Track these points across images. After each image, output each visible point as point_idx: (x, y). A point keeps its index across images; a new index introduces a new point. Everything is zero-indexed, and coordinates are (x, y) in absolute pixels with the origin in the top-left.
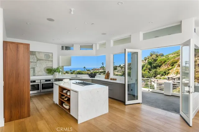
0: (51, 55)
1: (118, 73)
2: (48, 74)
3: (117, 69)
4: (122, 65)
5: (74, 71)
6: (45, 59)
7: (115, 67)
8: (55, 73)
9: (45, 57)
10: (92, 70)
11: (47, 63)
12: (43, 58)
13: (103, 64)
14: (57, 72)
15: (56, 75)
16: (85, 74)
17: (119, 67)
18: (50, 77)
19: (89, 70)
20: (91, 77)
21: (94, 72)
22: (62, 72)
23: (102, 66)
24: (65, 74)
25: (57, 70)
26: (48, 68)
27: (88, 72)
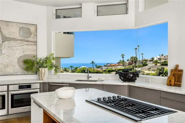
0: (32, 29)
1: (150, 72)
2: (26, 72)
3: (147, 65)
4: (155, 59)
5: (76, 69)
6: (19, 38)
7: (145, 62)
8: (40, 69)
9: (22, 35)
10: (105, 66)
11: (25, 47)
12: (17, 36)
13: (123, 57)
14: (45, 67)
15: (43, 75)
16: (94, 73)
17: (150, 61)
18: (29, 78)
19: (99, 67)
20: (124, 80)
21: (107, 70)
22: (56, 67)
23: (120, 61)
24: (62, 72)
25: (46, 63)
26: (26, 58)
27: (98, 69)
